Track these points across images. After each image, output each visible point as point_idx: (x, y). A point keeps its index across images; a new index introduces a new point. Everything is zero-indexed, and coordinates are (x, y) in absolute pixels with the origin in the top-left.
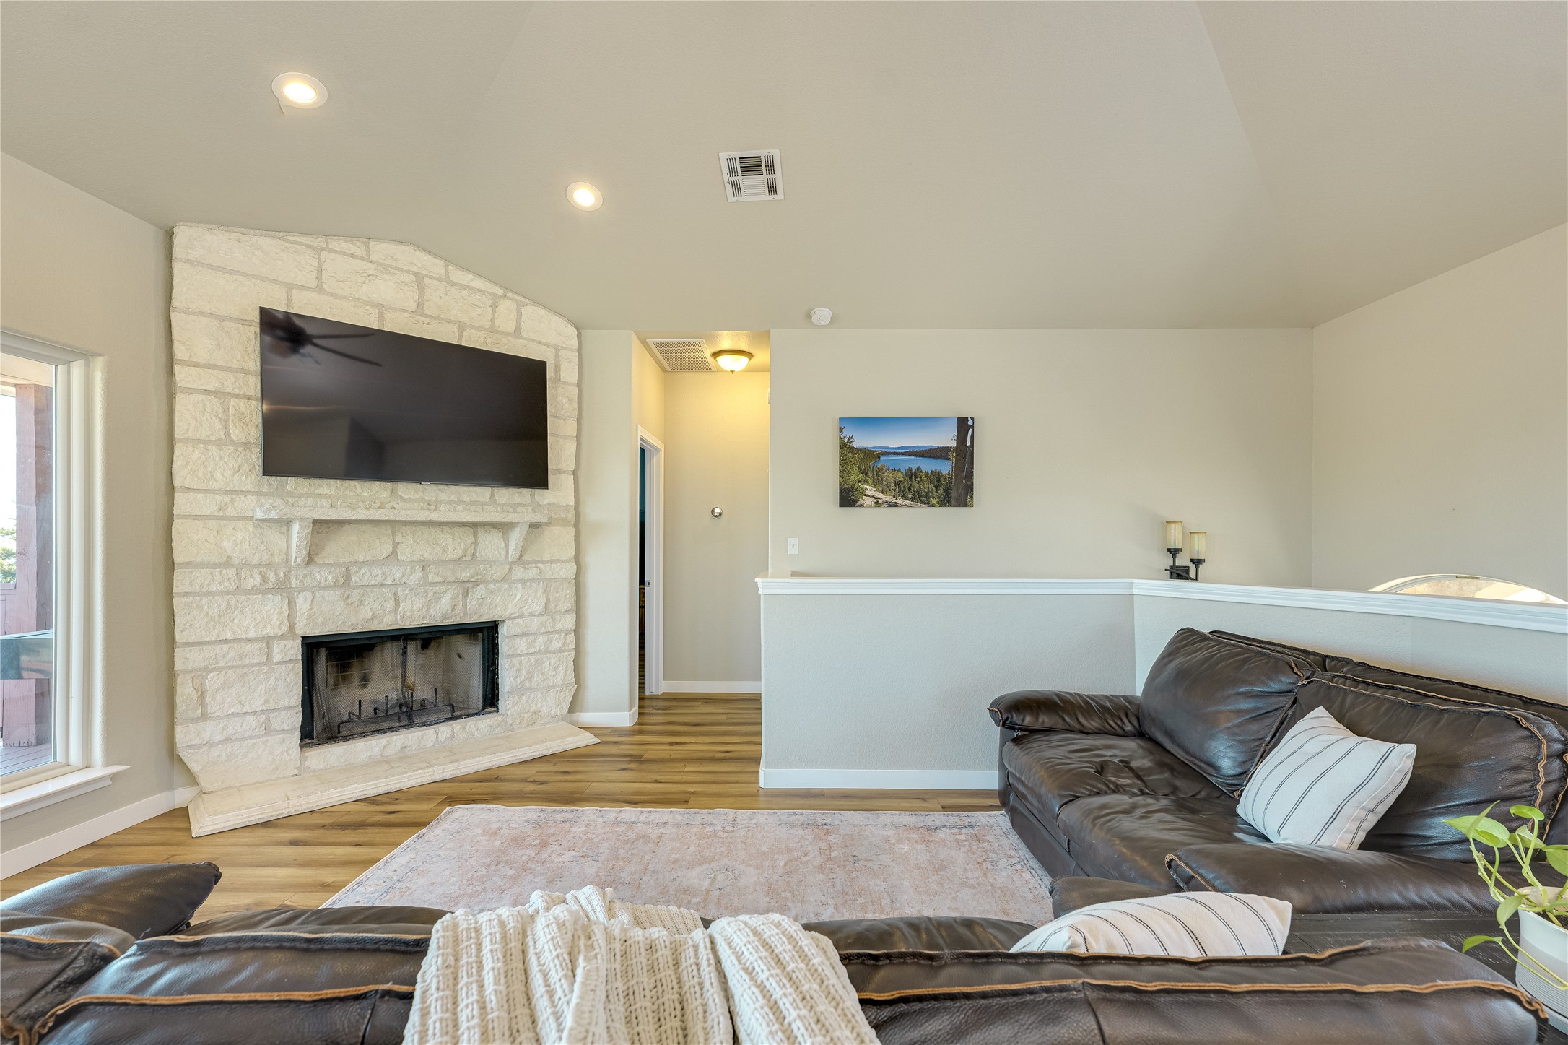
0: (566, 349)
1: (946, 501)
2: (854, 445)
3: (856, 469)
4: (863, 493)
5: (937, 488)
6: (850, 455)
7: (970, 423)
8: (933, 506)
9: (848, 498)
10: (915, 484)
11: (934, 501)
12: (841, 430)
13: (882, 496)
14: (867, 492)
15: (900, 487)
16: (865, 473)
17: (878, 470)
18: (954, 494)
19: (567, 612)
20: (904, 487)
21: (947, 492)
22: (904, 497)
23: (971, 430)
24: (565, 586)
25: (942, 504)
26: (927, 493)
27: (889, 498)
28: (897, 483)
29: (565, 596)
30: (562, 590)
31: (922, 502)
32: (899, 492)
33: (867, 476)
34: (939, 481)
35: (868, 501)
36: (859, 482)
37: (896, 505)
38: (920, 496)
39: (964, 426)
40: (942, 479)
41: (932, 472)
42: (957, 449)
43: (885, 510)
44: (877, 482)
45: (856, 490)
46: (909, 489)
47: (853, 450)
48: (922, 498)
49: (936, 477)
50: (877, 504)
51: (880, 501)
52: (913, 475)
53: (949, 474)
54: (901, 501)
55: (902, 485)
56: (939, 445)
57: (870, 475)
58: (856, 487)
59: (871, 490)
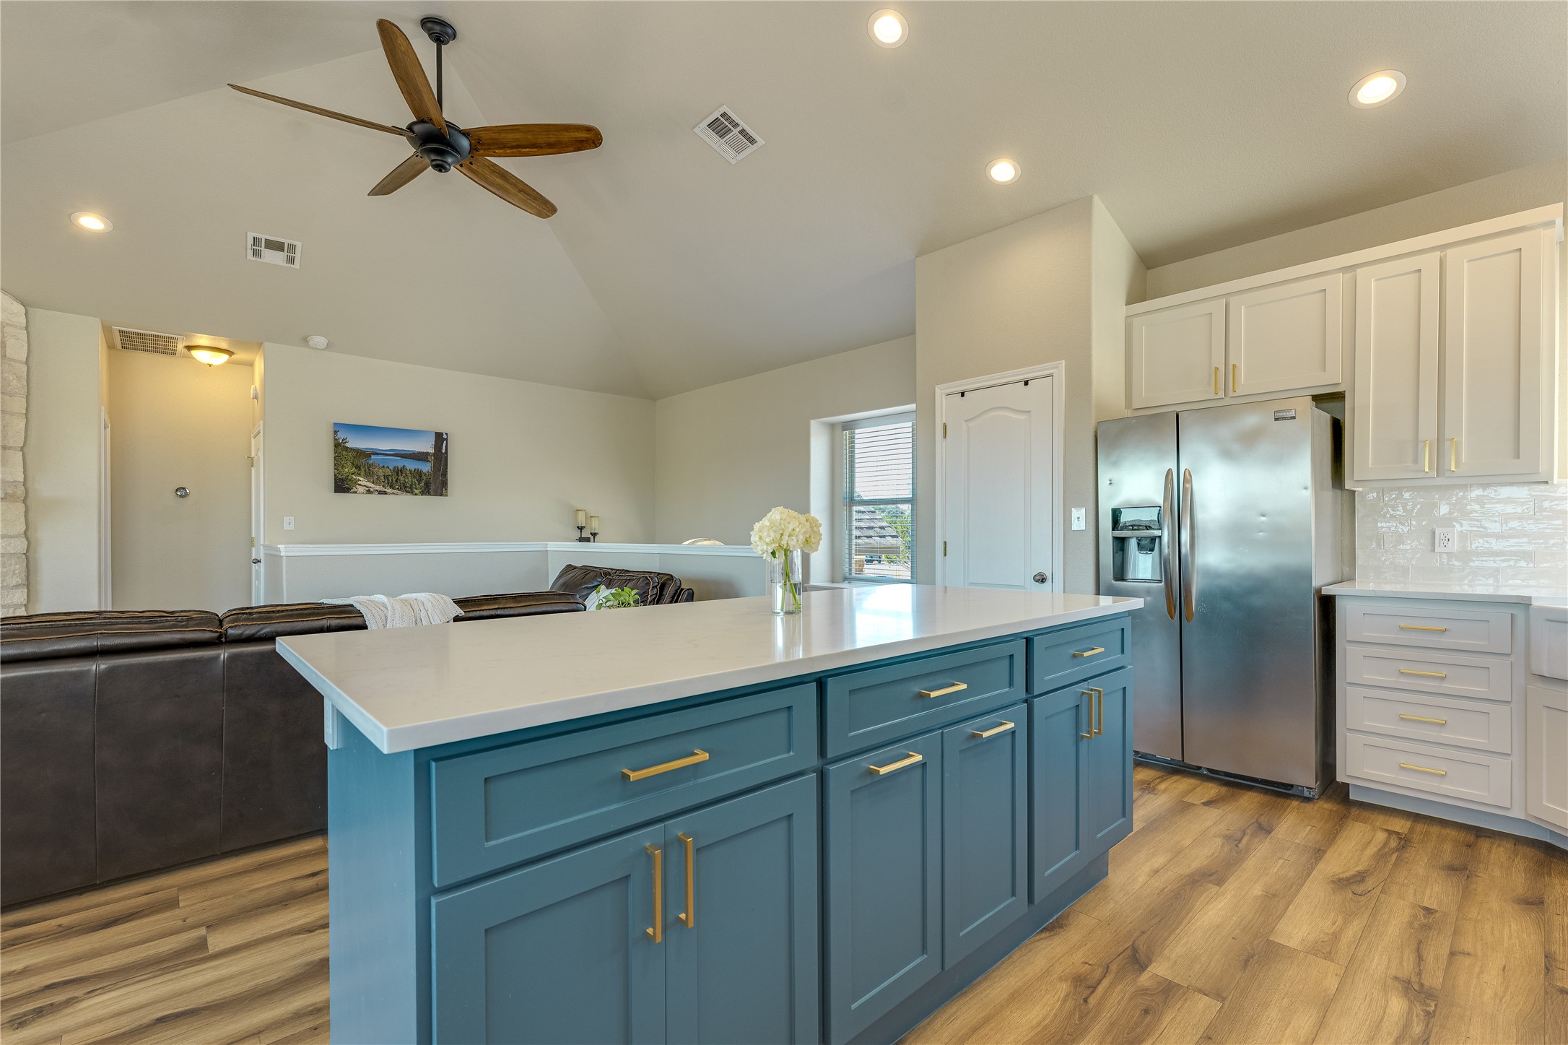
0: (11, 325)
1: (426, 491)
2: (347, 445)
3: (349, 464)
4: (356, 482)
5: (419, 482)
6: (344, 453)
7: (445, 436)
8: (416, 495)
9: (342, 486)
10: (401, 478)
11: (417, 491)
12: (335, 432)
13: (373, 485)
14: (359, 482)
15: (388, 480)
16: (358, 467)
17: (370, 466)
18: (432, 487)
19: (17, 586)
20: (392, 480)
21: (427, 485)
22: (392, 487)
23: (445, 442)
24: (13, 561)
25: (423, 493)
26: (411, 485)
27: (378, 488)
28: (386, 477)
29: (14, 571)
30: (10, 565)
31: (407, 492)
32: (388, 483)
33: (360, 469)
34: (420, 476)
35: (361, 489)
36: (352, 474)
37: (385, 493)
38: (405, 487)
39: (440, 438)
40: (423, 475)
41: (415, 469)
42: (434, 454)
43: (375, 496)
44: (369, 475)
45: (350, 480)
46: (396, 481)
47: (347, 449)
48: (407, 489)
49: (419, 474)
50: (369, 492)
51: (371, 489)
52: (399, 471)
53: (428, 472)
54: (389, 491)
55: (390, 479)
56: (421, 451)
57: (363, 469)
58: (350, 478)
59: (363, 481)
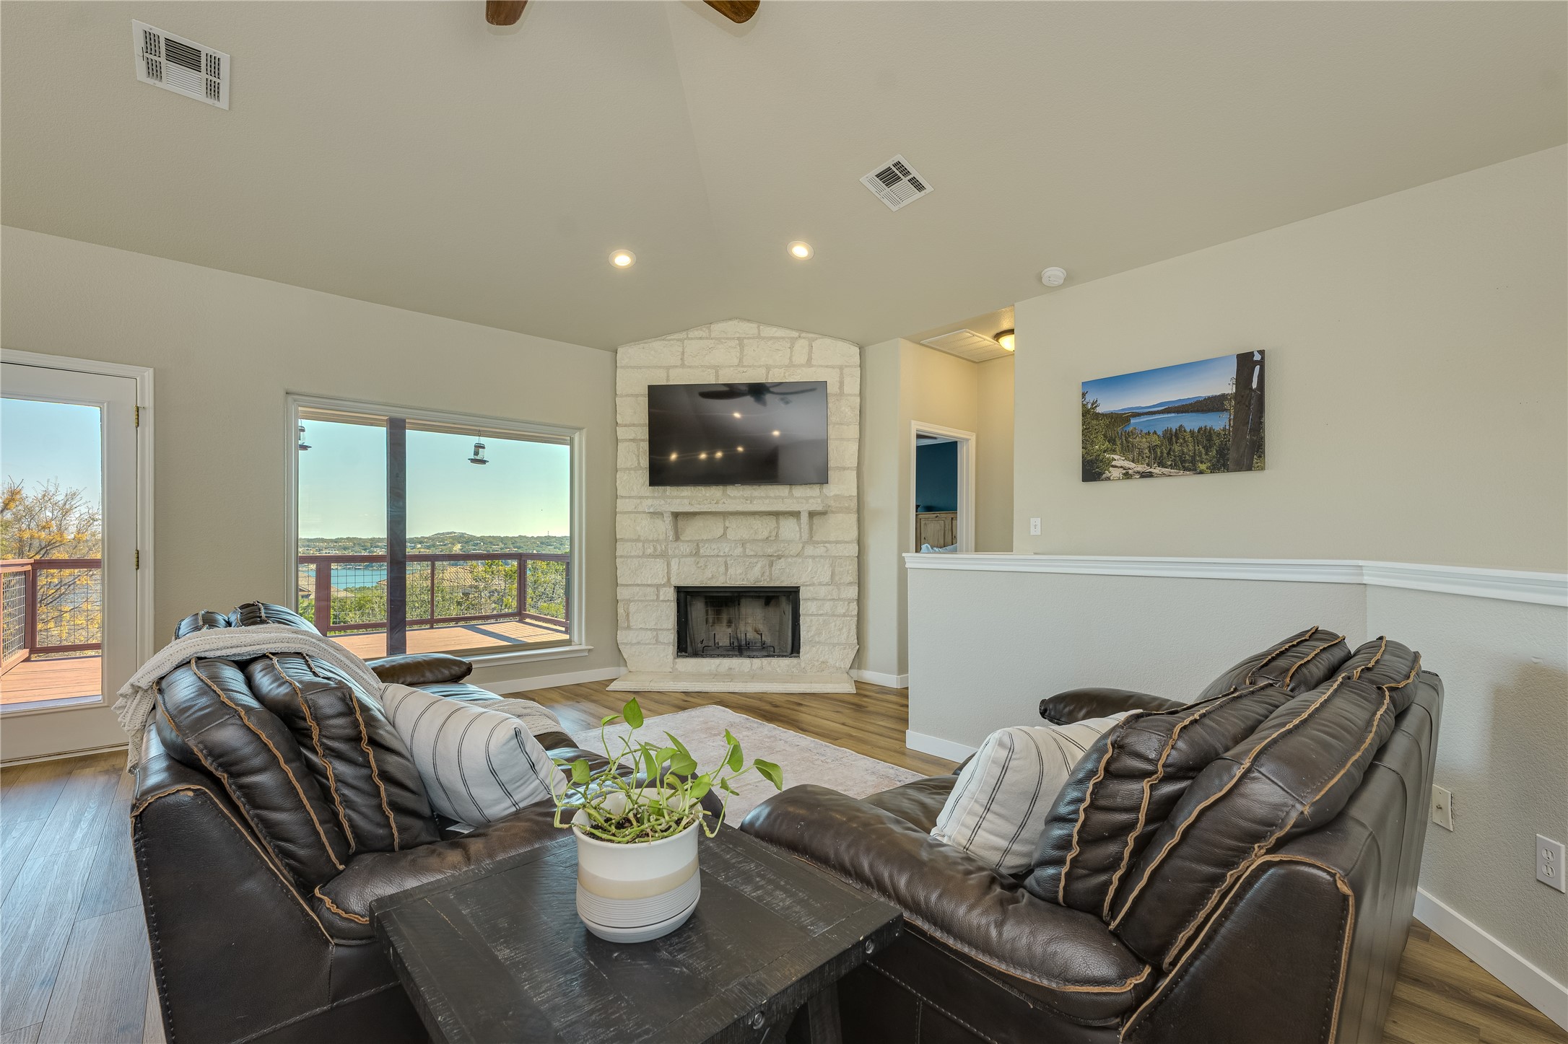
0: (849, 366)
1: (1221, 464)
2: (1099, 410)
3: (1101, 437)
4: (1109, 464)
5: (1207, 449)
6: (1094, 422)
7: (1257, 357)
8: (1201, 472)
9: (1092, 471)
10: (1176, 448)
11: (1203, 467)
12: (1084, 395)
13: (1132, 465)
14: (1114, 463)
15: (1156, 453)
16: (1112, 441)
17: (1128, 435)
18: (1232, 455)
19: (850, 584)
20: (1162, 453)
21: (1222, 453)
22: (1161, 464)
23: (1257, 368)
24: (848, 563)
25: (1214, 469)
26: (1193, 458)
27: (1140, 468)
28: (1152, 449)
29: (848, 571)
30: (846, 566)
31: (1185, 469)
32: (1155, 459)
33: (1114, 443)
34: (1209, 439)
35: (1116, 473)
36: (1105, 452)
37: (1150, 475)
38: (1183, 461)
39: (1248, 364)
40: (1214, 437)
41: (1200, 429)
42: (1236, 396)
43: (1138, 484)
44: (1127, 450)
45: (1101, 461)
46: (1168, 454)
47: (1097, 416)
48: (1187, 464)
49: (1206, 436)
50: (1127, 476)
51: (1130, 472)
52: (1172, 437)
53: (1224, 429)
54: (1157, 470)
55: (1159, 451)
56: (1210, 394)
57: (1118, 442)
58: (1101, 457)
59: (1119, 460)
